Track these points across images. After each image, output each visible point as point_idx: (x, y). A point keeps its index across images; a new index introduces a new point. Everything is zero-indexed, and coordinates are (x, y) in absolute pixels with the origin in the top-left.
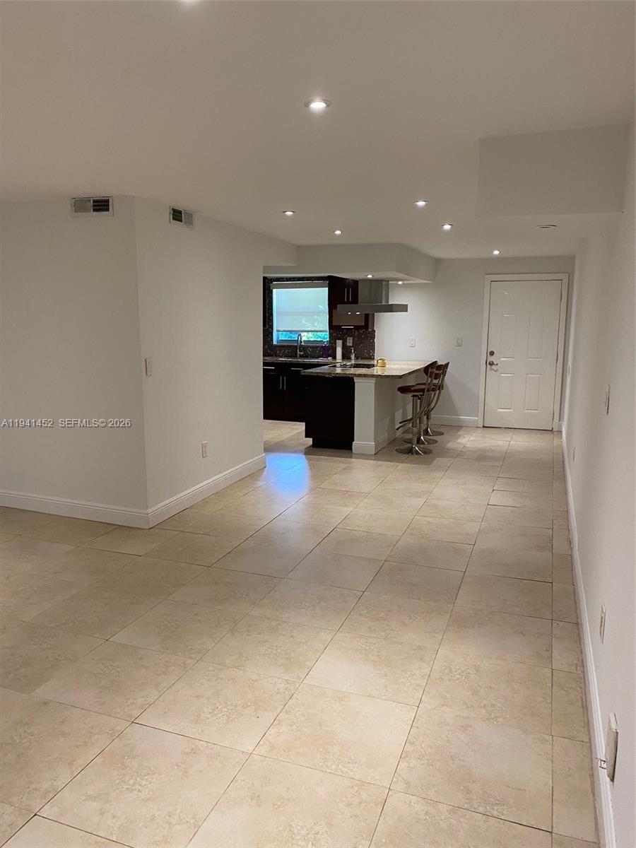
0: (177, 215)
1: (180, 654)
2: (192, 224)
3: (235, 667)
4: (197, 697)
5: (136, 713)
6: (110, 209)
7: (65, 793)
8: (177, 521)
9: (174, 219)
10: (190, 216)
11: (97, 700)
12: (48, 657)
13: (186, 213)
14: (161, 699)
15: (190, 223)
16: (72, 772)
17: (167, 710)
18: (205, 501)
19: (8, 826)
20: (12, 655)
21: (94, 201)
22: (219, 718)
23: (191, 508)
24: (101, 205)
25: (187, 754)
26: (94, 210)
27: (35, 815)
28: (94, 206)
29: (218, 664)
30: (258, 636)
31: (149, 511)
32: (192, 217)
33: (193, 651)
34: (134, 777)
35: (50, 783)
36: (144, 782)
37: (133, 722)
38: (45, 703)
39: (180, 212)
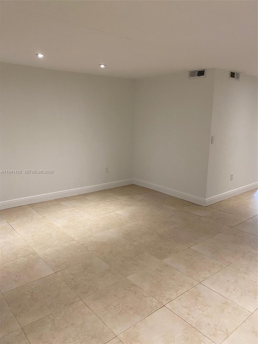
0: (233, 75)
1: (219, 261)
2: (239, 78)
3: (245, 273)
4: (227, 281)
5: (201, 280)
6: (205, 74)
7: (175, 301)
8: (217, 205)
9: (231, 77)
10: (238, 75)
11: (186, 270)
12: (167, 249)
13: (237, 74)
14: (211, 277)
15: (238, 78)
16: (177, 295)
17: (214, 283)
18: (229, 199)
19: (155, 306)
20: (155, 244)
21: (198, 72)
22: (237, 293)
23: (223, 201)
24: (201, 73)
25: (223, 303)
26: (198, 76)
27: (164, 306)
28: (198, 74)
29: (237, 270)
30: (255, 262)
31: (206, 199)
32: (239, 75)
33: (225, 261)
34: (201, 305)
35: (169, 296)
36: (205, 308)
37: (200, 283)
38: (167, 266)
39: (234, 73)
